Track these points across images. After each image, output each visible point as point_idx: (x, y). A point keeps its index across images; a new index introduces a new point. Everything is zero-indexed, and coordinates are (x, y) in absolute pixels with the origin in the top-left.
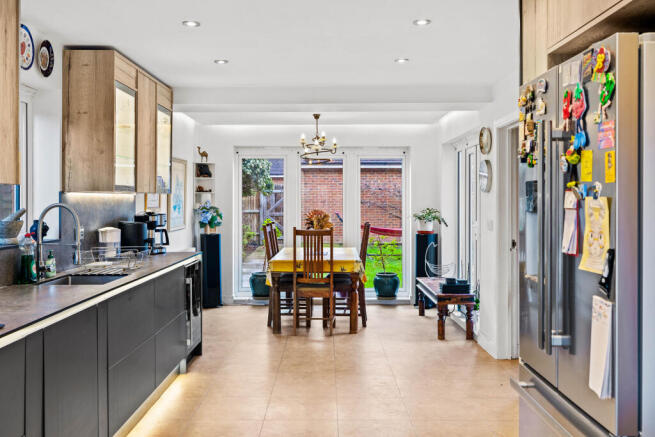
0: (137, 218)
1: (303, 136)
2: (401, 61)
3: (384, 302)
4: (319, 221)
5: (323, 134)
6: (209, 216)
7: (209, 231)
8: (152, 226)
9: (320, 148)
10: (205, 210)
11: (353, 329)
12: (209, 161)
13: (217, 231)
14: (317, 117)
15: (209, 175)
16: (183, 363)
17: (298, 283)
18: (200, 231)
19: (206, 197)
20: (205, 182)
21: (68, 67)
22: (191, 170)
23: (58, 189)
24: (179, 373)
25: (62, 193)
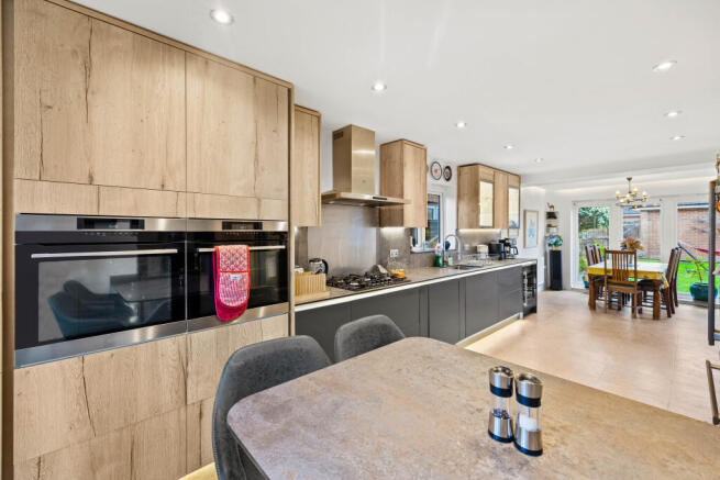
0: (500, 241)
1: (618, 193)
2: (677, 138)
3: (699, 303)
4: (631, 245)
5: (636, 190)
6: (554, 240)
7: (554, 248)
8: (508, 245)
9: (631, 199)
10: (552, 237)
11: (656, 316)
12: (555, 210)
13: (559, 248)
14: (629, 179)
15: (555, 218)
16: (521, 314)
17: (608, 283)
18: (549, 249)
19: (553, 230)
20: (552, 222)
21: (459, 175)
22: (543, 216)
23: (455, 228)
24: (518, 318)
25: (457, 230)
